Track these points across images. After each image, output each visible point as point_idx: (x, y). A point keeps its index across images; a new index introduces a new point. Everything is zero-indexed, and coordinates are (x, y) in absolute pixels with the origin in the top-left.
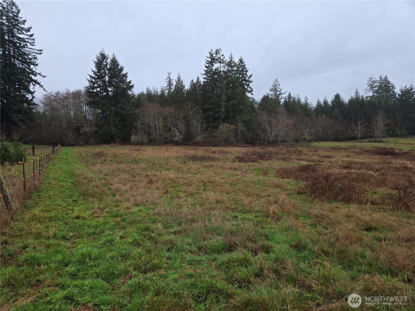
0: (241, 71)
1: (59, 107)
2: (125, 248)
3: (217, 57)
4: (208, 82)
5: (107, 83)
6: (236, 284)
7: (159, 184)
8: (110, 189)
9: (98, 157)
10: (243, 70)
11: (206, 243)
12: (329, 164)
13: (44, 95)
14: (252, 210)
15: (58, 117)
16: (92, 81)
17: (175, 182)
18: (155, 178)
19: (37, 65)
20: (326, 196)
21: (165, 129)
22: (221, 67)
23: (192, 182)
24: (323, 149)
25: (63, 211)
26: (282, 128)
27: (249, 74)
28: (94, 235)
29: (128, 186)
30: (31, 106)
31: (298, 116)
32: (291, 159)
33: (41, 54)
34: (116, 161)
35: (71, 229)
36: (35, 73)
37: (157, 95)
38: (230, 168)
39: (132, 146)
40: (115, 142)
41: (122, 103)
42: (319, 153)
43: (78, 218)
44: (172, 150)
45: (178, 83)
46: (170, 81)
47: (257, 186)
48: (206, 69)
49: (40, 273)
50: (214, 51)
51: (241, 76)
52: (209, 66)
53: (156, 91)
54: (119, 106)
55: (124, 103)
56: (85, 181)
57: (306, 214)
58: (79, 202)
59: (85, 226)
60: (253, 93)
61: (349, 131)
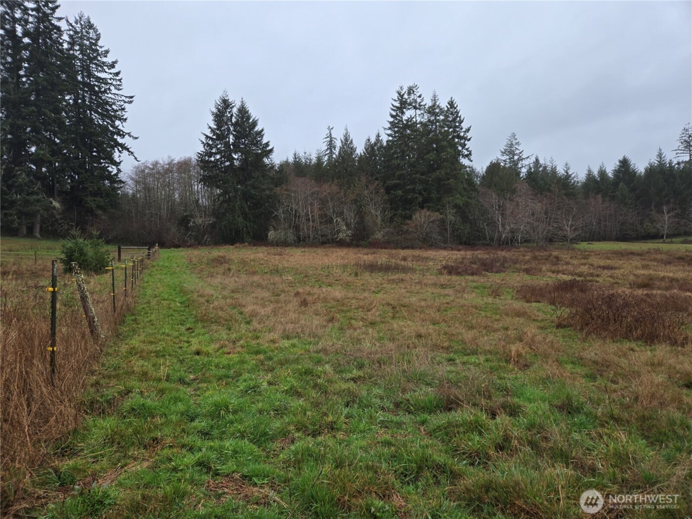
0: (451, 122)
1: (157, 186)
2: (278, 398)
3: (411, 99)
4: (395, 141)
5: (232, 147)
6: (464, 460)
7: (319, 305)
8: (241, 313)
9: (218, 265)
10: (454, 120)
11: (408, 396)
12: (611, 280)
13: (135, 167)
14: (479, 350)
15: (154, 201)
16: (207, 143)
17: (344, 304)
18: (311, 298)
19: (126, 119)
20: (610, 330)
21: (322, 220)
22: (417, 115)
23: (372, 304)
24: (599, 255)
25: (174, 343)
26: (523, 217)
27: (465, 126)
28: (227, 378)
29: (269, 309)
30: (116, 185)
31: (553, 196)
32: (540, 270)
33: (131, 102)
34: (246, 270)
35: (191, 370)
36: (121, 133)
37: (309, 165)
38: (435, 285)
39: (269, 248)
40: (242, 242)
41: (254, 178)
42: (590, 261)
43: (198, 353)
44: (335, 254)
45: (345, 143)
46: (331, 141)
47: (483, 314)
48: (392, 120)
49: (156, 427)
50: (405, 89)
51: (451, 130)
52: (397, 115)
53: (309, 157)
54: (250, 183)
55: (257, 177)
56: (202, 300)
57: (574, 359)
58: (197, 331)
59: (211, 366)
60: (472, 157)
61: (647, 224)
